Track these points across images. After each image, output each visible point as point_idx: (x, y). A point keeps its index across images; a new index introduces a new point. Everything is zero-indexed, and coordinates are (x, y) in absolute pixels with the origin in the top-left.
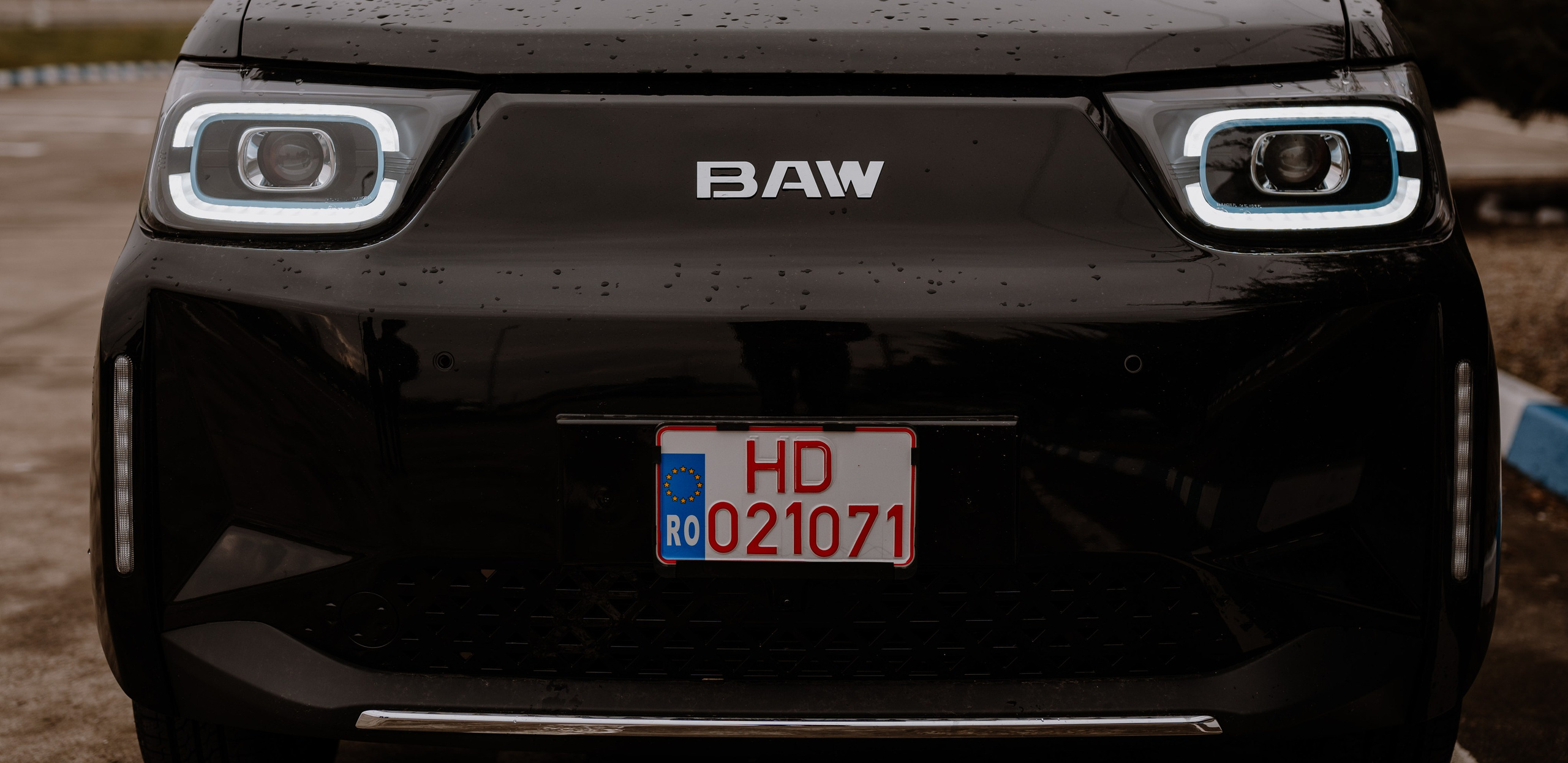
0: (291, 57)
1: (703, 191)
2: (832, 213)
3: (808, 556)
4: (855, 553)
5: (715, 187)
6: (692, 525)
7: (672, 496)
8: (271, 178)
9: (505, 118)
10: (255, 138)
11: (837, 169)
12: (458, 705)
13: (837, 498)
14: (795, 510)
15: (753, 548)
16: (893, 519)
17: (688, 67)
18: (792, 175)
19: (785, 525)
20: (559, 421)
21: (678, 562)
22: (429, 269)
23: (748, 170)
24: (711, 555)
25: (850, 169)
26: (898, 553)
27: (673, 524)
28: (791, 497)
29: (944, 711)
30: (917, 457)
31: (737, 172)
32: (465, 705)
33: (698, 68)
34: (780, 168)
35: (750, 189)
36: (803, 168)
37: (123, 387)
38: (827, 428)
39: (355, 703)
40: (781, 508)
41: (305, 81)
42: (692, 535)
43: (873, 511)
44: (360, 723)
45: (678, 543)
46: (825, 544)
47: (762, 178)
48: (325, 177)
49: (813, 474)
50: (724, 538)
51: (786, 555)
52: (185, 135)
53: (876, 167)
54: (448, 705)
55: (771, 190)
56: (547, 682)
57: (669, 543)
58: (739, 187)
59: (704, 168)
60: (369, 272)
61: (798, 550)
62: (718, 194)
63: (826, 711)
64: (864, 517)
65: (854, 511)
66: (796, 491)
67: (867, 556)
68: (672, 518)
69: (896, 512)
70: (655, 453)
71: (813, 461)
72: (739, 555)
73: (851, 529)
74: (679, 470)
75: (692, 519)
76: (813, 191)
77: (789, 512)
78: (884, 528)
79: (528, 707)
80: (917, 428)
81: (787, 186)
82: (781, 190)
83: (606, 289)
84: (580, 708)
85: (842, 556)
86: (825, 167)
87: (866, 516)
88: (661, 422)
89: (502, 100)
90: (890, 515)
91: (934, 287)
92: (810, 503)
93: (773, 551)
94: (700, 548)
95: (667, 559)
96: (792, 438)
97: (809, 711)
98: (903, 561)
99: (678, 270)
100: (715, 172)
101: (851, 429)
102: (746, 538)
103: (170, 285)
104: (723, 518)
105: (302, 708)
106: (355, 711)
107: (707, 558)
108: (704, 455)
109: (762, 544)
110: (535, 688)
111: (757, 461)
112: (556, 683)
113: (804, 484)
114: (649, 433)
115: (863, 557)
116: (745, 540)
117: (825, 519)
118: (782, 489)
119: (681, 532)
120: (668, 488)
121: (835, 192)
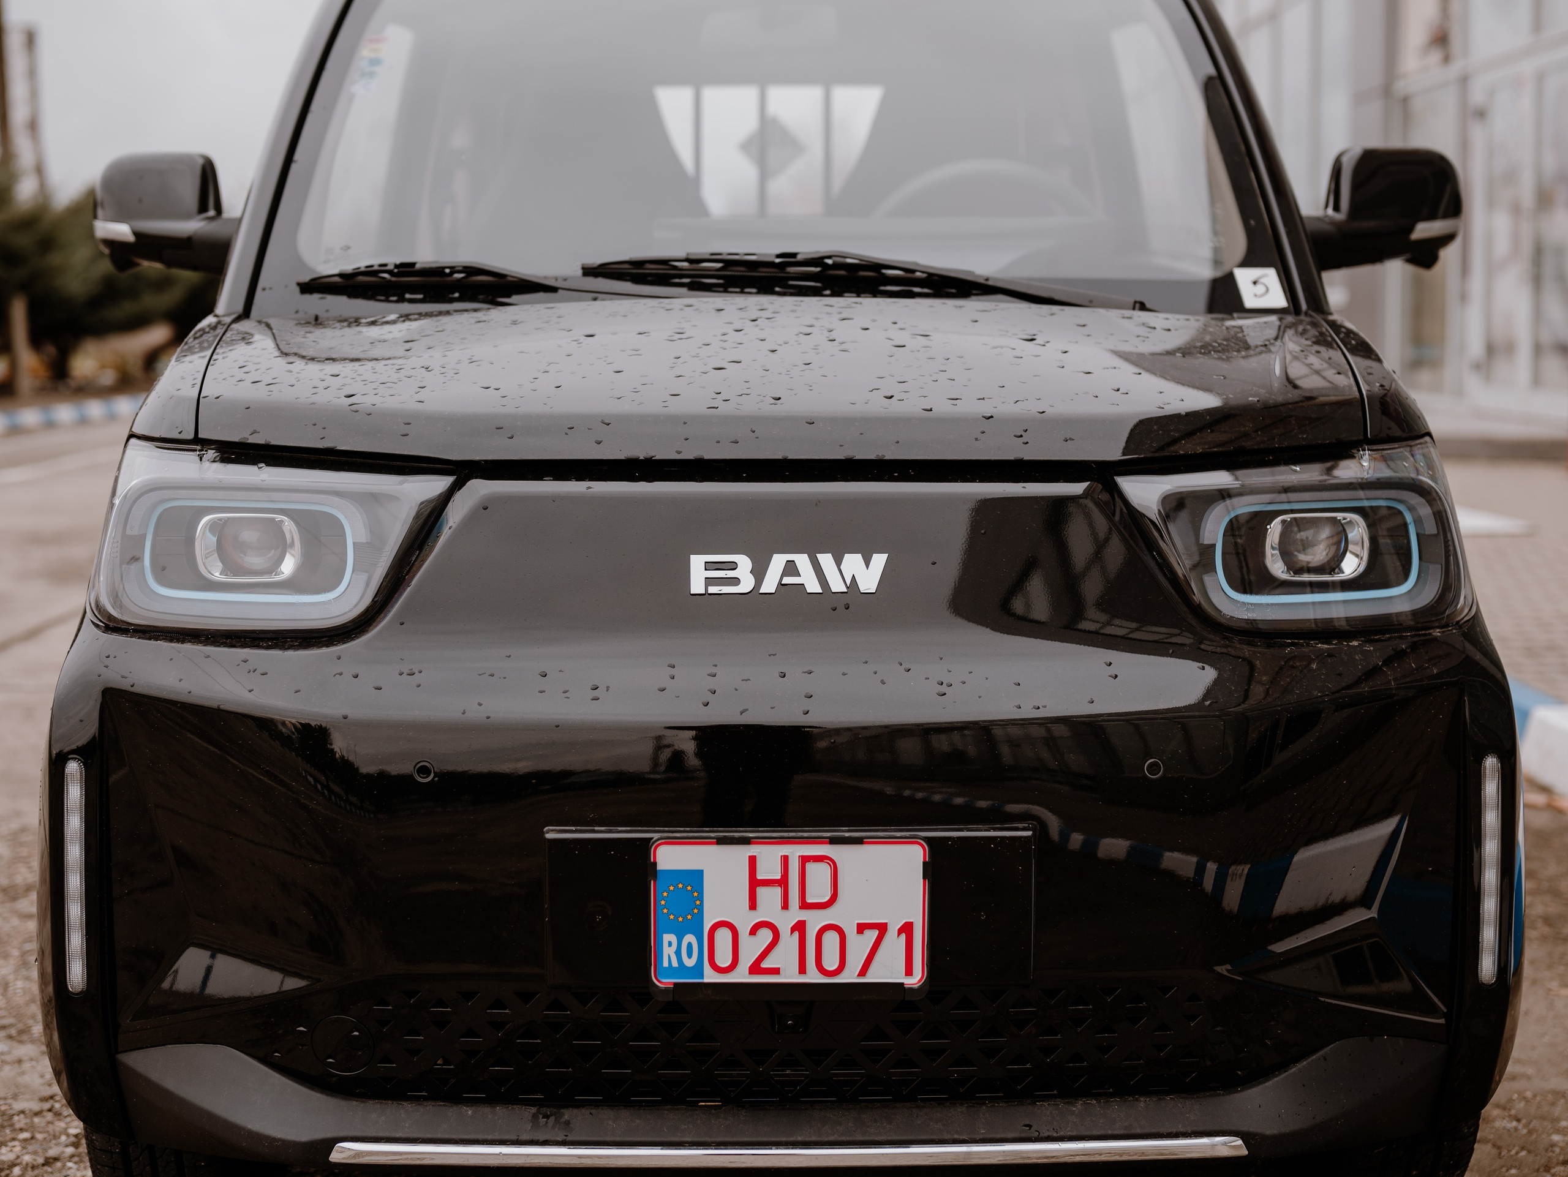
0: (252, 440)
1: (697, 586)
2: (834, 609)
3: (813, 977)
4: (863, 972)
5: (709, 581)
6: (690, 945)
7: (668, 914)
8: (230, 567)
9: (486, 508)
10: (213, 526)
11: (838, 562)
12: (439, 1136)
13: (844, 915)
14: (800, 927)
15: (755, 969)
16: (903, 936)
17: (679, 452)
18: (791, 569)
19: (789, 943)
20: (549, 836)
21: (675, 984)
22: (406, 671)
23: (744, 563)
24: (710, 977)
25: (853, 562)
26: (909, 972)
27: (670, 944)
28: (795, 914)
29: (956, 1136)
30: (930, 871)
31: (733, 566)
32: (446, 1136)
33: (688, 454)
34: (778, 562)
35: (747, 584)
36: (802, 561)
37: (74, 794)
38: (833, 841)
39: (329, 1134)
40: (785, 929)
41: (268, 464)
42: (690, 955)
43: (882, 928)
44: (335, 1156)
45: (675, 964)
46: (831, 963)
47: (759, 573)
48: (288, 566)
49: (818, 891)
50: (724, 958)
51: (790, 975)
53: (879, 560)
54: (429, 1136)
55: (769, 585)
56: (533, 1110)
57: (666, 964)
58: (736, 581)
59: (697, 562)
60: (341, 674)
61: (802, 970)
62: (713, 590)
63: (832, 1138)
64: (872, 935)
65: (861, 928)
66: (800, 908)
67: (877, 975)
68: (668, 938)
69: (907, 929)
70: (649, 870)
71: (818, 875)
72: (741, 976)
73: (859, 946)
74: (675, 887)
75: (689, 938)
76: (813, 586)
77: (793, 930)
78: (894, 944)
79: (514, 1137)
80: (928, 840)
81: (786, 580)
82: (781, 585)
83: (596, 693)
84: (570, 1138)
85: (850, 976)
86: (826, 560)
87: (875, 933)
88: (656, 836)
89: (479, 489)
90: (900, 931)
91: (944, 689)
92: (815, 921)
93: (776, 971)
94: (698, 969)
95: (664, 982)
96: (795, 852)
97: (813, 1139)
98: (914, 980)
99: (672, 671)
100: (709, 566)
101: (859, 841)
102: (747, 958)
103: (125, 685)
104: (723, 937)
105: (272, 1140)
106: (329, 1144)
107: (706, 980)
108: (702, 871)
109: (765, 965)
110: (521, 1117)
111: (759, 877)
112: (544, 1110)
113: (809, 900)
114: (644, 848)
115: (871, 978)
116: (746, 960)
117: (831, 940)
118: (785, 906)
119: (678, 953)
120: (665, 907)
121: (837, 586)
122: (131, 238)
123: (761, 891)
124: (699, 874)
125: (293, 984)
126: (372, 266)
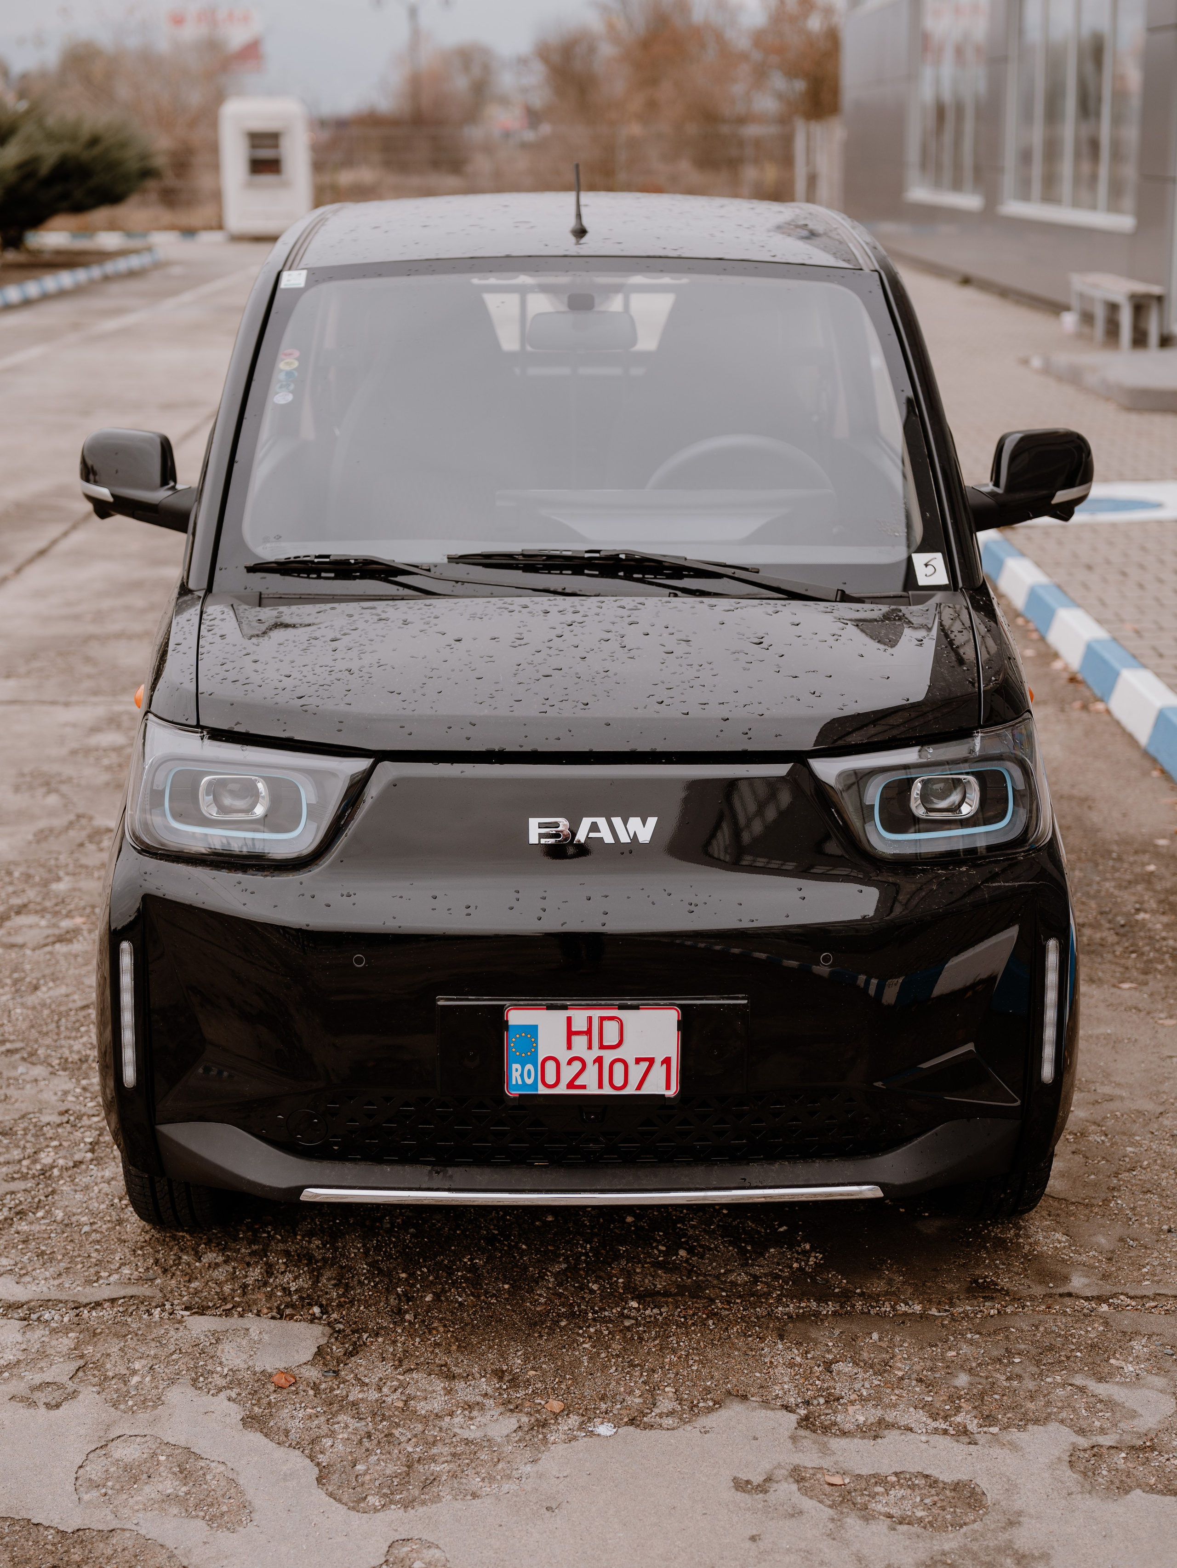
0: (234, 729)
1: (533, 839)
2: (622, 853)
3: (607, 1090)
4: (639, 1087)
5: (541, 836)
6: (529, 1071)
7: (515, 1052)
8: (222, 809)
9: (395, 785)
10: (210, 783)
11: (625, 823)
12: (370, 1185)
13: (627, 1052)
14: (599, 1060)
15: (571, 1085)
16: (665, 1065)
17: (521, 746)
18: (594, 828)
19: (592, 1070)
20: (440, 1003)
21: (520, 1095)
22: (345, 894)
23: (564, 823)
24: (542, 1090)
25: (635, 823)
26: (668, 1087)
27: (517, 1070)
28: (596, 1052)
29: (698, 1186)
30: (683, 1026)
31: (557, 825)
32: (375, 1185)
33: (527, 748)
34: (586, 823)
35: (565, 837)
36: (602, 822)
37: (126, 961)
38: (621, 1007)
39: (299, 1184)
40: (589, 1061)
41: (247, 745)
42: (529, 1077)
43: (651, 1061)
44: (302, 1198)
45: (520, 1082)
46: (619, 1081)
47: (574, 829)
48: (260, 809)
49: (611, 1038)
50: (551, 1079)
51: (593, 1089)
53: (652, 821)
54: (363, 1185)
55: (580, 838)
56: (429, 1168)
57: (514, 1082)
58: (557, 835)
59: (534, 823)
60: (303, 895)
61: (601, 1086)
62: (543, 841)
63: (619, 1187)
64: (645, 1065)
65: (638, 1061)
66: (600, 1048)
67: (646, 1090)
68: (515, 1066)
69: (667, 1061)
70: (504, 1025)
71: (611, 1029)
72: (561, 1089)
73: (637, 1072)
74: (520, 1035)
75: (529, 1067)
76: (609, 839)
77: (595, 1062)
78: (659, 1071)
79: (417, 1186)
80: (681, 1006)
81: (592, 835)
82: (587, 838)
83: (468, 911)
84: (453, 1187)
85: (630, 1090)
86: (617, 821)
87: (647, 1064)
88: (508, 1003)
89: (389, 771)
90: (663, 1063)
91: (692, 908)
92: (608, 1056)
93: (584, 1087)
94: (535, 1085)
95: (512, 1092)
96: (596, 1014)
97: (607, 1187)
98: (671, 1093)
99: (517, 895)
100: (541, 826)
101: (636, 1008)
102: (566, 1078)
104: (550, 1066)
105: (263, 1187)
106: (301, 1189)
107: (539, 1092)
108: (537, 1026)
109: (577, 1083)
110: (421, 1172)
111: (573, 1029)
112: (436, 1168)
113: (605, 1044)
114: (500, 1012)
115: (645, 1091)
116: (565, 1080)
117: (619, 1068)
118: (590, 1047)
119: (522, 1075)
120: (513, 1047)
121: (624, 839)
122: (111, 499)
123: (575, 1038)
124: (535, 1027)
126: (299, 557)
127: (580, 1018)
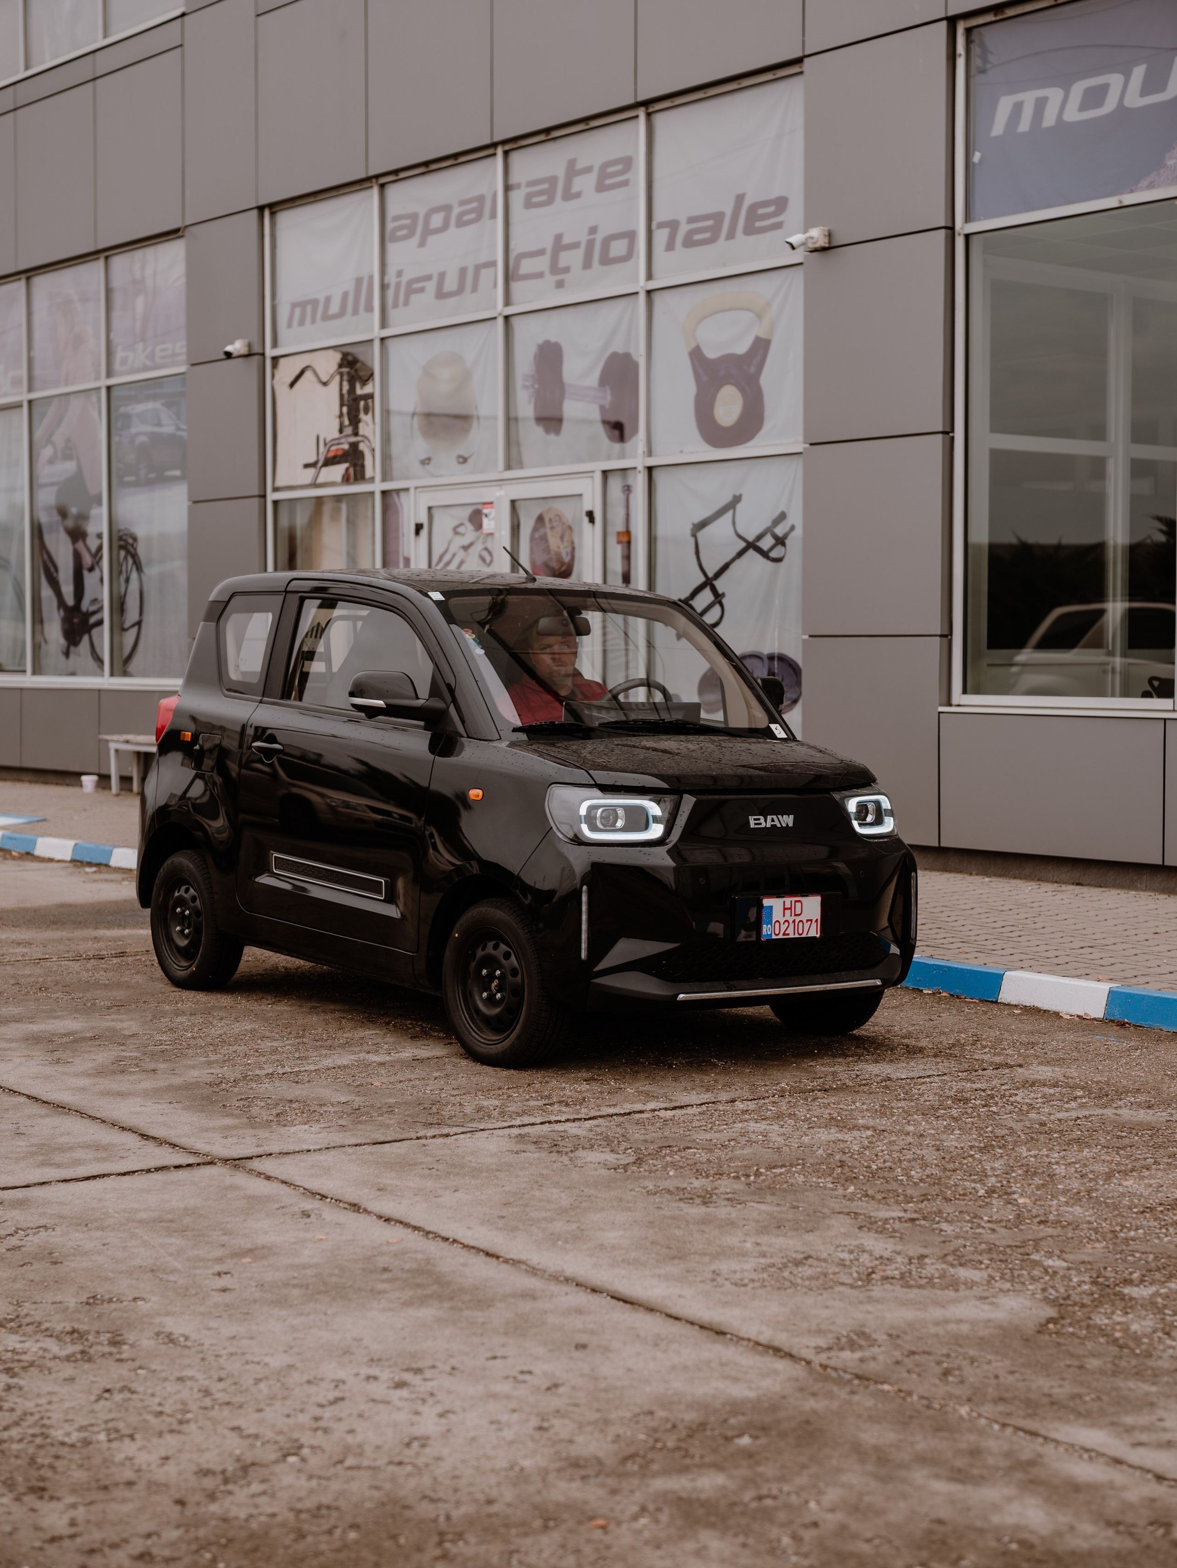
1: (752, 826)
2: (785, 832)
3: (797, 936)
4: (807, 934)
5: (755, 824)
6: (770, 928)
7: (765, 919)
11: (783, 818)
13: (803, 917)
14: (794, 921)
15: (784, 934)
16: (816, 923)
18: (773, 820)
19: (792, 925)
20: (736, 898)
21: (766, 940)
23: (762, 819)
24: (774, 937)
25: (786, 818)
26: (818, 933)
27: (765, 928)
28: (793, 918)
30: (822, 904)
31: (760, 819)
32: (705, 991)
34: (769, 818)
35: (763, 825)
36: (775, 817)
38: (802, 896)
39: (677, 993)
40: (791, 922)
42: (770, 931)
43: (811, 920)
44: (678, 999)
45: (766, 934)
46: (800, 931)
48: (620, 824)
49: (798, 912)
50: (777, 932)
51: (791, 936)
52: (583, 811)
53: (792, 817)
55: (769, 825)
57: (764, 934)
58: (760, 824)
59: (752, 818)
61: (794, 934)
62: (756, 826)
64: (809, 923)
65: (807, 921)
66: (795, 915)
68: (765, 926)
69: (817, 921)
70: (761, 906)
71: (799, 906)
72: (781, 936)
73: (807, 925)
74: (767, 911)
75: (770, 926)
76: (779, 825)
80: (822, 895)
81: (772, 823)
82: (771, 825)
85: (804, 935)
86: (780, 817)
88: (763, 896)
90: (815, 921)
92: (798, 919)
93: (788, 934)
94: (772, 934)
95: (764, 939)
96: (794, 899)
98: (818, 935)
100: (755, 819)
101: (807, 896)
103: (601, 860)
104: (777, 925)
106: (676, 995)
108: (773, 906)
109: (786, 933)
110: (720, 985)
111: (786, 907)
113: (796, 913)
114: (760, 900)
115: (809, 935)
116: (782, 932)
117: (801, 924)
118: (791, 915)
119: (767, 930)
120: (765, 917)
121: (784, 825)
122: (386, 706)
123: (786, 911)
124: (771, 907)
125: (677, 945)
127: (788, 900)
